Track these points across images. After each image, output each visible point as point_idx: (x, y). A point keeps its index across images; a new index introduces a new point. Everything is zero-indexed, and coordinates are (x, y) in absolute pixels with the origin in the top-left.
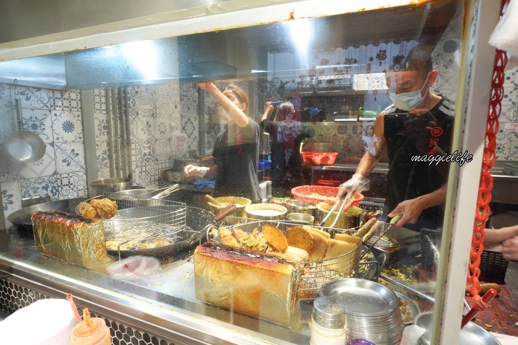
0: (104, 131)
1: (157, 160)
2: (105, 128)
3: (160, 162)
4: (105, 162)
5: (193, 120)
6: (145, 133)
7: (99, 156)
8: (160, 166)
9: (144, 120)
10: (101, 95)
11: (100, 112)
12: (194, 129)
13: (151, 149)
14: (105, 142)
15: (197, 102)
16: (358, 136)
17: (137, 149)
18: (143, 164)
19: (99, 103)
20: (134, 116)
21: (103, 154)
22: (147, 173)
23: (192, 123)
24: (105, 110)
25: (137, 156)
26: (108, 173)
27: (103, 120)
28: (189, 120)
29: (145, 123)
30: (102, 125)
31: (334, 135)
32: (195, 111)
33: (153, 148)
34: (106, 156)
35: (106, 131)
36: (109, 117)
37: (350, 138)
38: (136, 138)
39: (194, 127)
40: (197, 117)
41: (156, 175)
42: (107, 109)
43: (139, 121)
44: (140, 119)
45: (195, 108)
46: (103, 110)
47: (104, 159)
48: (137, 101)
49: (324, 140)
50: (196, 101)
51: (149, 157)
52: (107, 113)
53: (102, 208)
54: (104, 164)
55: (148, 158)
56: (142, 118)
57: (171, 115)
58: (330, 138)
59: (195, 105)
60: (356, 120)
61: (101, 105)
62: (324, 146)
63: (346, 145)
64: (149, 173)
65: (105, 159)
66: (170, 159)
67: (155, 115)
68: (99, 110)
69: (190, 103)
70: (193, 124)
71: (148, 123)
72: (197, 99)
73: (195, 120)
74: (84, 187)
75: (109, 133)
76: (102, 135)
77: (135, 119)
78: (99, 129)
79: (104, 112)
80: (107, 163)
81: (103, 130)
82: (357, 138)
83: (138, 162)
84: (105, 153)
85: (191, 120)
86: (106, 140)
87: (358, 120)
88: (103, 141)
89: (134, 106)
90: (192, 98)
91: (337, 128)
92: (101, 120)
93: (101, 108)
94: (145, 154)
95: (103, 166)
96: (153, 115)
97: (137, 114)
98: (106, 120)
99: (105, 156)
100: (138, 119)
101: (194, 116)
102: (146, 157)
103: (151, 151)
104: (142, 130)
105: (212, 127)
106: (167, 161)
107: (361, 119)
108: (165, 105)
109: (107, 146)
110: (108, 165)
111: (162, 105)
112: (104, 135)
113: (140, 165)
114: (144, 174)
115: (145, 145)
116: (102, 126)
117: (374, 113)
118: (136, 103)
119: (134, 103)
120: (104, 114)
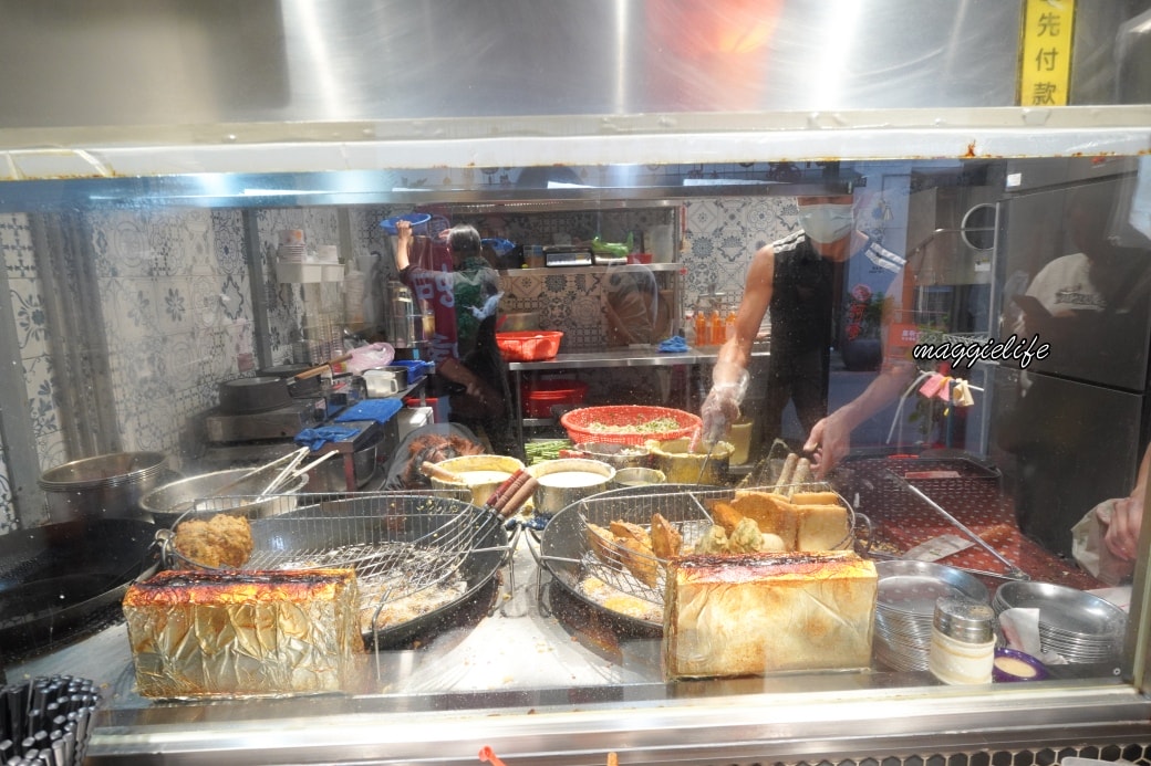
0: (37, 327)
1: (171, 391)
2: (37, 317)
3: (179, 395)
4: (49, 415)
5: (237, 279)
6: (137, 324)
7: (32, 400)
8: (180, 407)
9: (133, 288)
10: (18, 224)
11: (19, 273)
12: (242, 302)
13: (156, 363)
14: (43, 359)
15: (242, 232)
16: (587, 294)
17: (124, 368)
18: (142, 407)
19: (13, 248)
20: (107, 280)
21: (40, 393)
22: (153, 429)
23: (236, 286)
24: (33, 268)
25: (126, 388)
26: (61, 446)
27: (31, 297)
28: (230, 278)
29: (136, 296)
30: (30, 311)
31: (540, 295)
32: (241, 255)
33: (160, 359)
34: (50, 398)
35: (42, 326)
36: (44, 286)
37: (573, 298)
38: (117, 338)
39: (241, 296)
40: (246, 269)
41: (174, 432)
42: (38, 265)
43: (121, 292)
44: (121, 287)
45: (240, 248)
46: (27, 268)
47: (45, 408)
48: (110, 236)
49: (520, 305)
50: (238, 230)
51: (153, 386)
52: (40, 276)
53: (226, 542)
54: (48, 421)
55: (150, 389)
56: (127, 283)
57: (190, 270)
58: (531, 301)
59: (238, 238)
60: (590, 262)
61: (20, 255)
62: (526, 318)
63: (565, 314)
64: (157, 428)
65: (49, 408)
66: (199, 384)
67: (155, 273)
68: (17, 268)
69: (227, 235)
70: (238, 288)
71: (141, 294)
72: (240, 225)
73: (242, 277)
74: (4, 496)
75: (49, 333)
76: (32, 340)
77: (111, 287)
78: (22, 324)
79: (31, 274)
80: (53, 418)
81: (33, 326)
82: (588, 298)
83: (129, 405)
84: (44, 389)
85: (234, 277)
86: (44, 355)
87: (594, 263)
88: (38, 358)
89: (103, 251)
90: (230, 223)
91: (544, 280)
92: (25, 297)
93: (21, 261)
94: (144, 381)
95: (45, 429)
96: (151, 274)
97: (115, 274)
98: (39, 296)
99: (48, 399)
100: (117, 288)
101: (238, 267)
102: (146, 388)
103: (156, 368)
104: (130, 315)
105: (277, 293)
106: (194, 390)
107: (598, 259)
108: (176, 245)
109: (49, 370)
110: (57, 423)
111: (169, 244)
112: (38, 339)
113: (134, 410)
114: (145, 432)
115: (142, 355)
116: (31, 315)
117: (624, 248)
118: (109, 243)
119: (102, 243)
120: (32, 280)
